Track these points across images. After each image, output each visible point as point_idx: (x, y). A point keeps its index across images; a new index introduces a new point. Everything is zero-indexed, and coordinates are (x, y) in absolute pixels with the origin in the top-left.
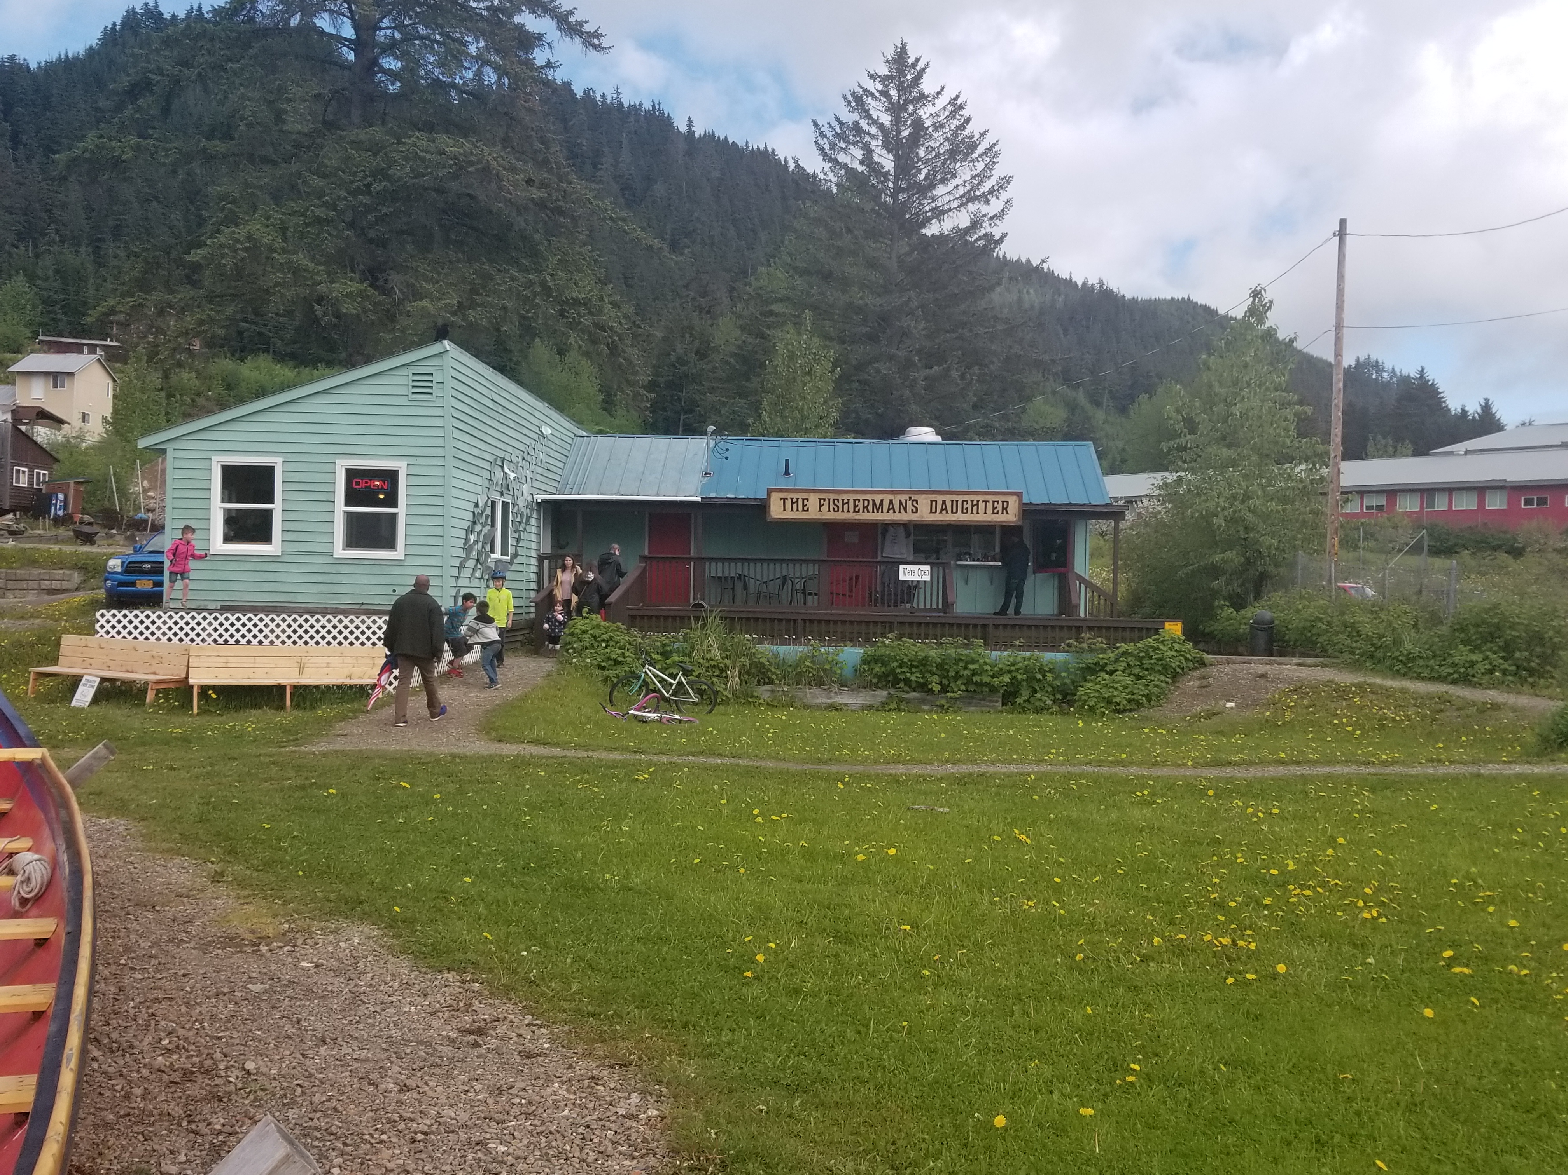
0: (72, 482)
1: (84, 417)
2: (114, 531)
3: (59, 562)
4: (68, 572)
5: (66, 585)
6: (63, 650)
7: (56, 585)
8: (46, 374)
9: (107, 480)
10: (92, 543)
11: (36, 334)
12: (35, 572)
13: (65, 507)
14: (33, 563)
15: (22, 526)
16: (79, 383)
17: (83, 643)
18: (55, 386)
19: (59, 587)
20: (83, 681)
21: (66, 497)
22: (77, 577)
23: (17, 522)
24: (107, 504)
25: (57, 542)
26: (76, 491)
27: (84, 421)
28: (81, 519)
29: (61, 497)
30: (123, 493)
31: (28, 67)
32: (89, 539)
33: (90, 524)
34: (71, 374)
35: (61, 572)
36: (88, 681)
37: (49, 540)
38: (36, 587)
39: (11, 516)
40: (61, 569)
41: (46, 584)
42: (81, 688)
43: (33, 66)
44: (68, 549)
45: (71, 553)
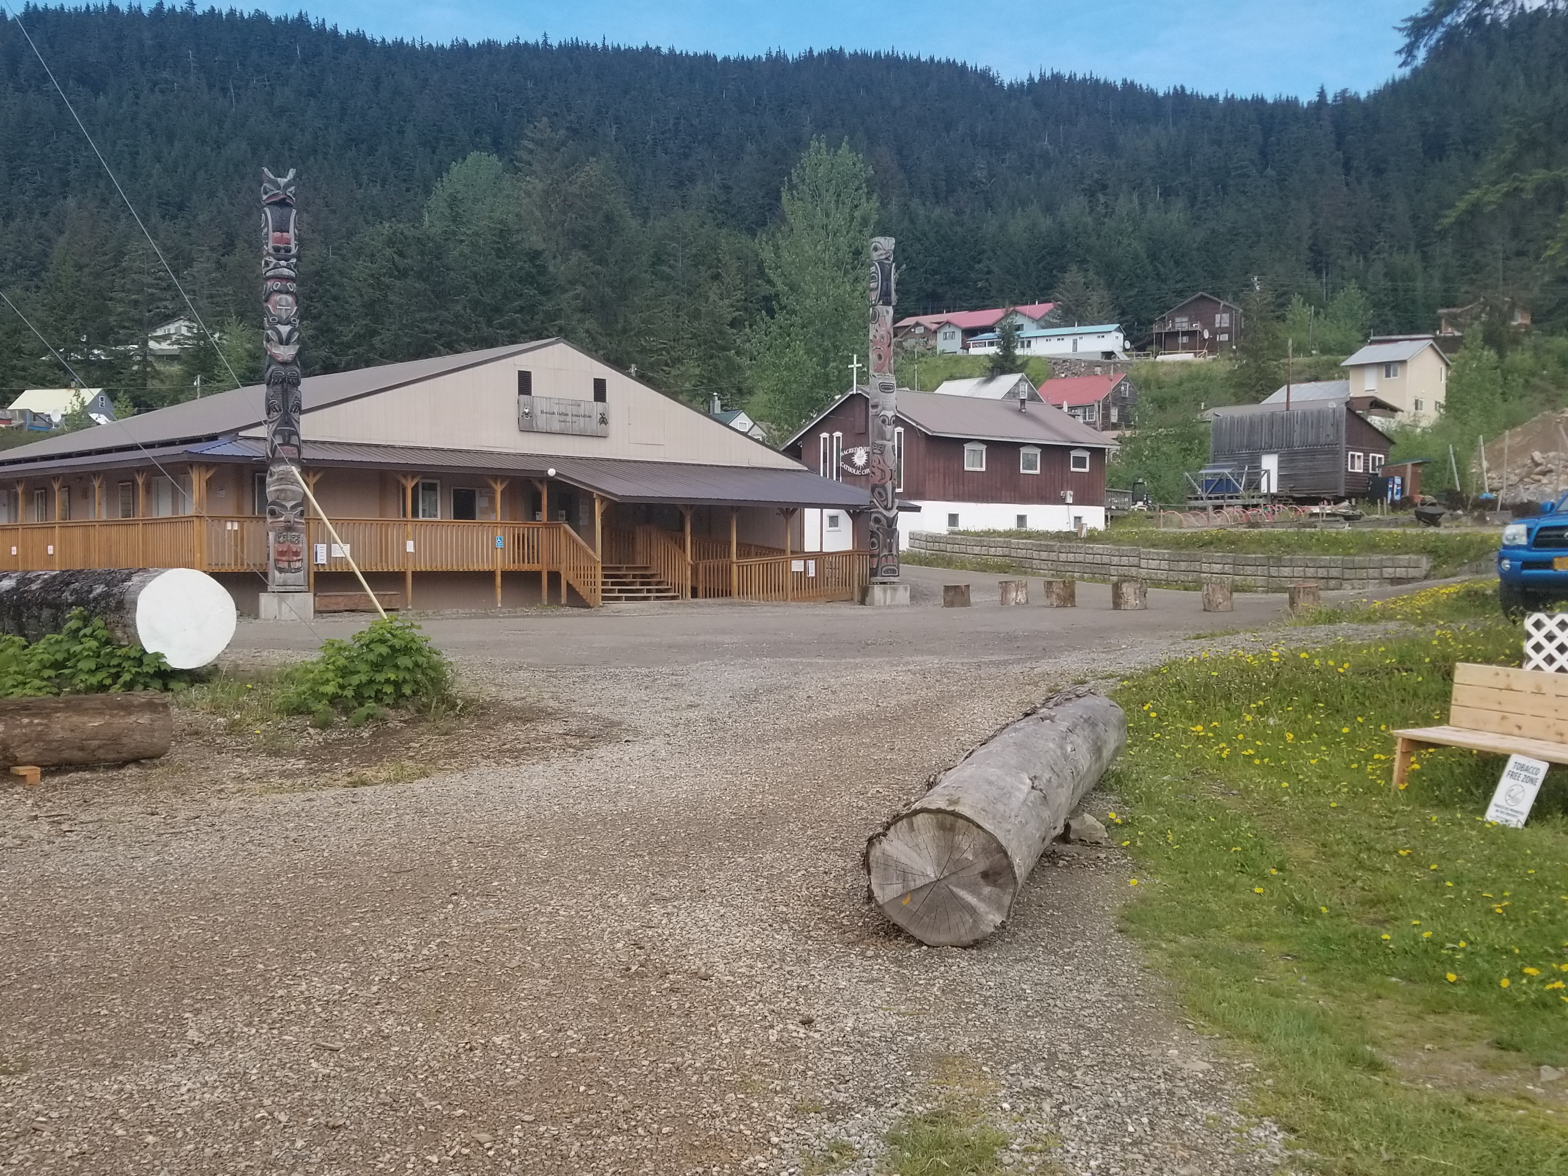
0: (1409, 465)
1: (1417, 404)
2: (1460, 512)
3: (1403, 547)
4: (1414, 557)
5: (1412, 573)
6: (1459, 693)
7: (1401, 572)
8: (1379, 365)
9: (1446, 461)
10: (1437, 525)
11: (1367, 336)
12: (1376, 557)
13: (1402, 491)
14: (1373, 547)
15: (1358, 512)
16: (1411, 370)
17: (1501, 682)
18: (1388, 375)
19: (1404, 575)
20: (1510, 766)
21: (1403, 480)
22: (1425, 563)
23: (1354, 508)
24: (1446, 485)
25: (1397, 525)
26: (1413, 473)
27: (1416, 408)
28: (1423, 500)
29: (1398, 480)
30: (1462, 474)
31: (1358, 98)
32: (1432, 520)
33: (1433, 504)
34: (1403, 362)
35: (1407, 557)
36: (1522, 767)
37: (1388, 524)
38: (1377, 575)
39: (1346, 503)
40: (1407, 553)
41: (1388, 572)
42: (1505, 783)
43: (1363, 96)
44: (1412, 531)
45: (1418, 535)
